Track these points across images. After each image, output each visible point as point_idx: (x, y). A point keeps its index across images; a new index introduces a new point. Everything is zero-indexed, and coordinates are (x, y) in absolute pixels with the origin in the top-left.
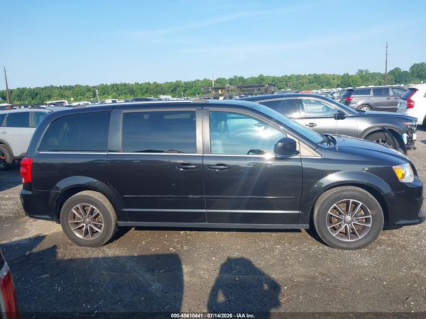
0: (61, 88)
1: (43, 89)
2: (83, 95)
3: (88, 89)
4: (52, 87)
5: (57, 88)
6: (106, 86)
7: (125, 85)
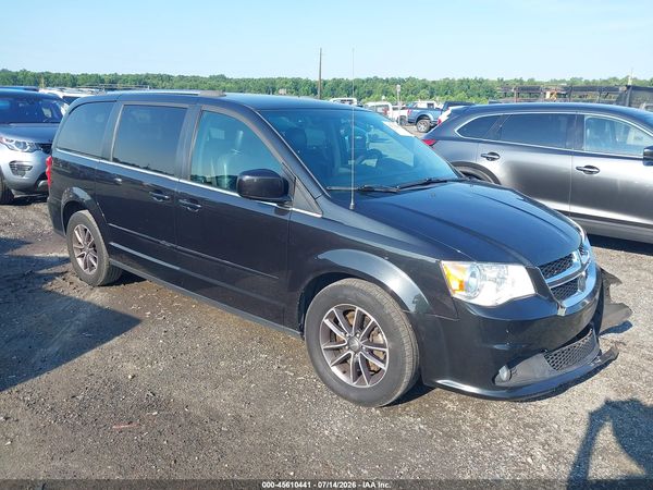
0: (387, 81)
1: (363, 82)
2: (415, 94)
3: (425, 85)
4: (376, 79)
5: (382, 81)
6: (453, 82)
7: (481, 82)
